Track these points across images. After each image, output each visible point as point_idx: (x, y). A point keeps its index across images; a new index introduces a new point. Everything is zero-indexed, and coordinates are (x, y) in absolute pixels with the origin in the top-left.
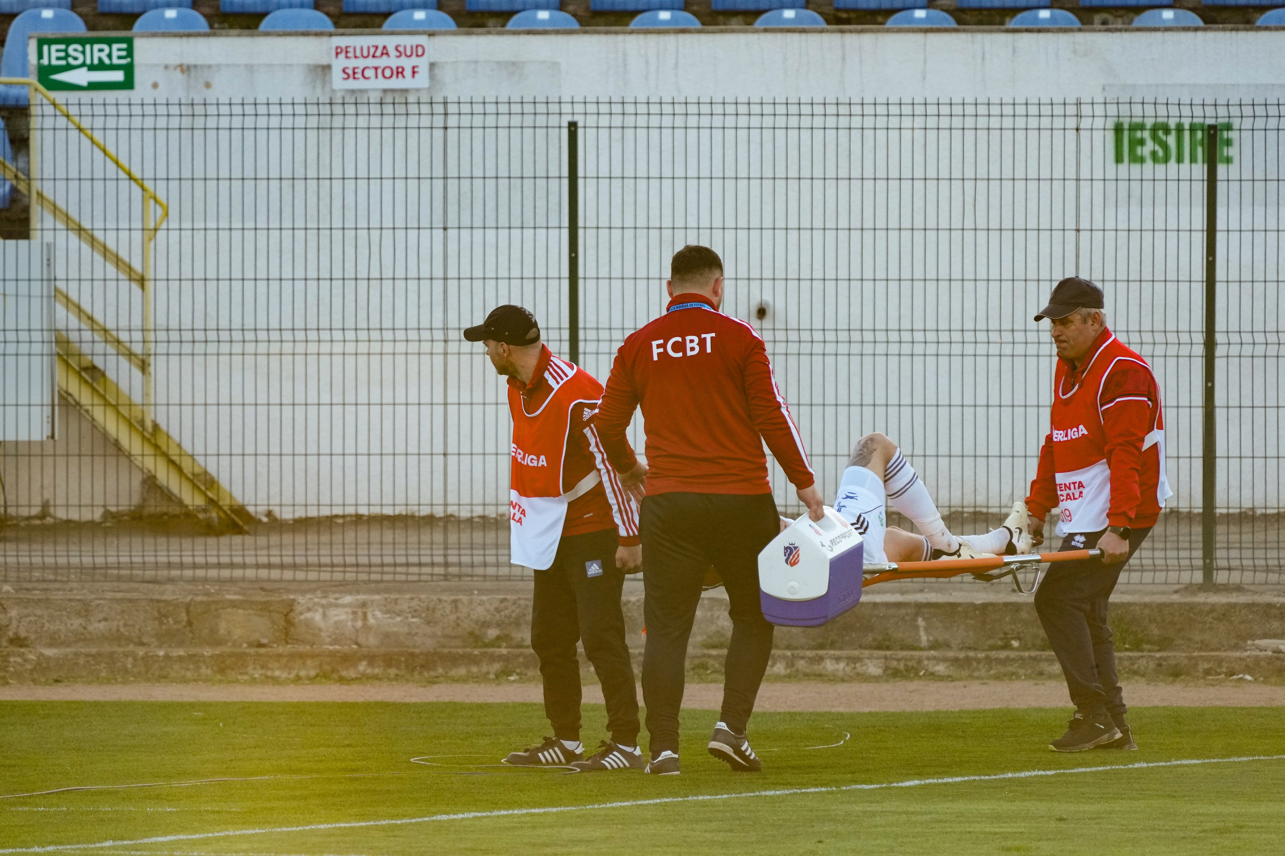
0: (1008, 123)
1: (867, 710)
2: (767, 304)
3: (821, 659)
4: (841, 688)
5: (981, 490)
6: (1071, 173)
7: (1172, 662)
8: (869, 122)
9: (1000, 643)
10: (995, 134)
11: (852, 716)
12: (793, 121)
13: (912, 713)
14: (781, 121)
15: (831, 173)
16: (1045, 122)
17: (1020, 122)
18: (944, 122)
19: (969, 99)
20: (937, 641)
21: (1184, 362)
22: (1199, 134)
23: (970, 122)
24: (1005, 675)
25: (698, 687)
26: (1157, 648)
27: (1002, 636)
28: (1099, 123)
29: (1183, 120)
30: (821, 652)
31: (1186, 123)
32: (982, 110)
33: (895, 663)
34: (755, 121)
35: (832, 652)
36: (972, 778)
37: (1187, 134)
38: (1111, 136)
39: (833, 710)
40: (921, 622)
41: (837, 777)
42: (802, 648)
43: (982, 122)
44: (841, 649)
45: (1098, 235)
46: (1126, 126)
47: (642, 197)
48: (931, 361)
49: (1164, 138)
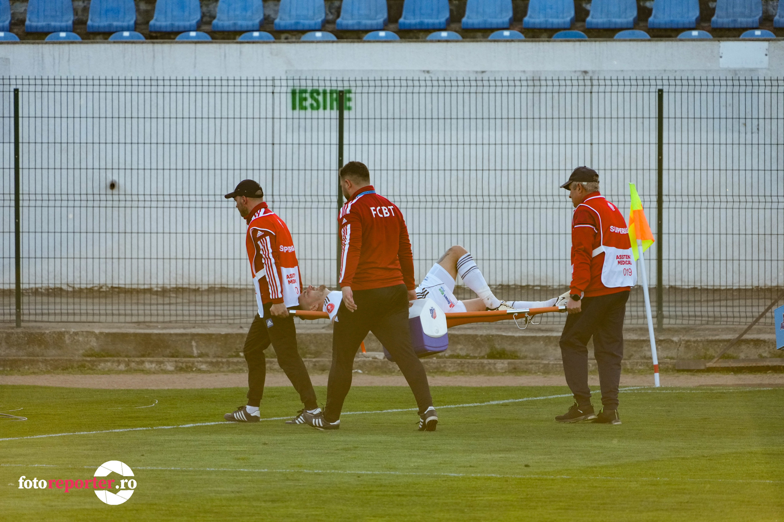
0: (237, 89)
1: (166, 388)
2: (116, 182)
3: (143, 362)
4: (153, 377)
5: (224, 276)
6: (270, 115)
7: (322, 363)
8: (167, 89)
9: (234, 354)
10: (231, 95)
11: (159, 391)
12: (129, 89)
13: (189, 390)
14: (122, 89)
15: (147, 115)
16: (257, 89)
17: (244, 89)
18: (205, 89)
19: (218, 77)
20: (202, 353)
21: (327, 211)
22: (335, 95)
23: (218, 89)
24: (237, 370)
25: (80, 376)
26: (313, 356)
27: (235, 350)
28: (284, 89)
29: (326, 88)
30: (143, 359)
31: (328, 89)
32: (225, 83)
33: (181, 364)
34: (109, 89)
35: (149, 359)
36: (220, 423)
37: (328, 95)
38: (290, 96)
39: (149, 388)
40: (194, 343)
41: (152, 422)
42: (133, 357)
43: (225, 89)
44: (153, 357)
45: (283, 147)
46: (298, 91)
47: (51, 127)
48: (199, 210)
49: (316, 97)
